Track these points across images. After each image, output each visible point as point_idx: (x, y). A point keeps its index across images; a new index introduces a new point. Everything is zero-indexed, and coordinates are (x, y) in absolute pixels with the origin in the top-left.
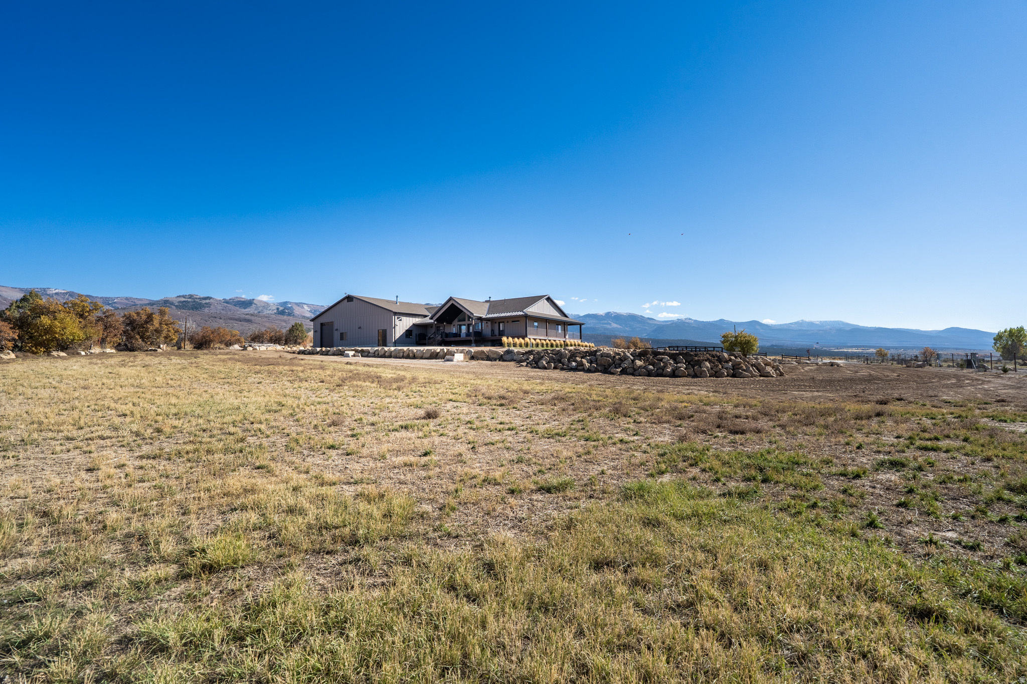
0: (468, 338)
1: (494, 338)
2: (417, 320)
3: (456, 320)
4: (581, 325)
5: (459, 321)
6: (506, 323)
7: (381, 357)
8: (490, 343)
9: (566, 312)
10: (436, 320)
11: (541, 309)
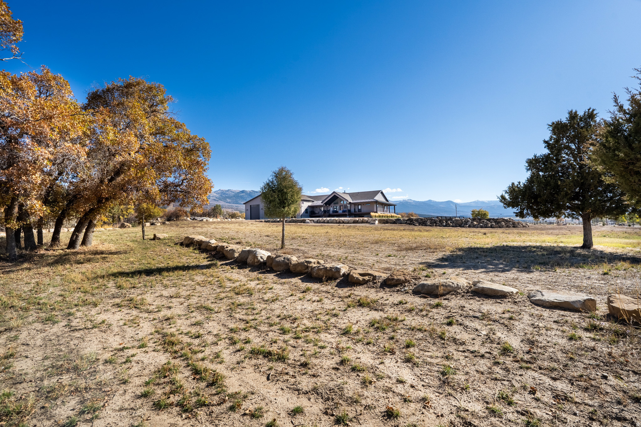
0: (345, 213)
1: (356, 213)
2: (310, 204)
3: (333, 203)
4: (394, 206)
5: (334, 204)
6: (362, 205)
7: (322, 223)
8: (353, 216)
9: (388, 199)
10: (325, 204)
11: (379, 198)
